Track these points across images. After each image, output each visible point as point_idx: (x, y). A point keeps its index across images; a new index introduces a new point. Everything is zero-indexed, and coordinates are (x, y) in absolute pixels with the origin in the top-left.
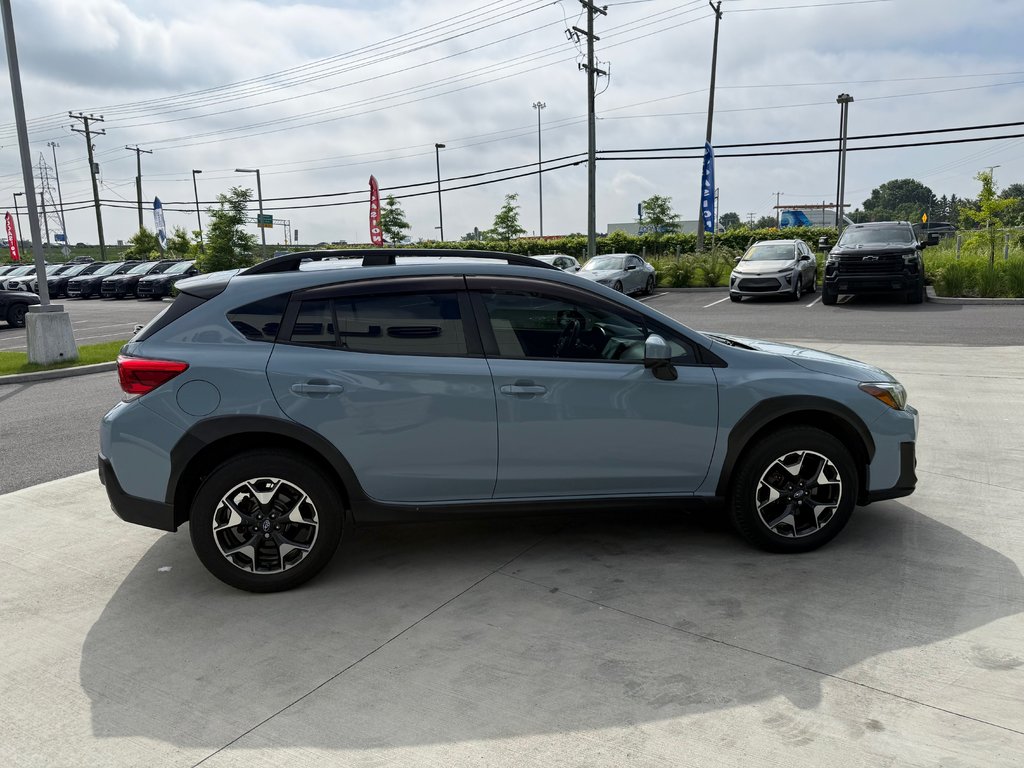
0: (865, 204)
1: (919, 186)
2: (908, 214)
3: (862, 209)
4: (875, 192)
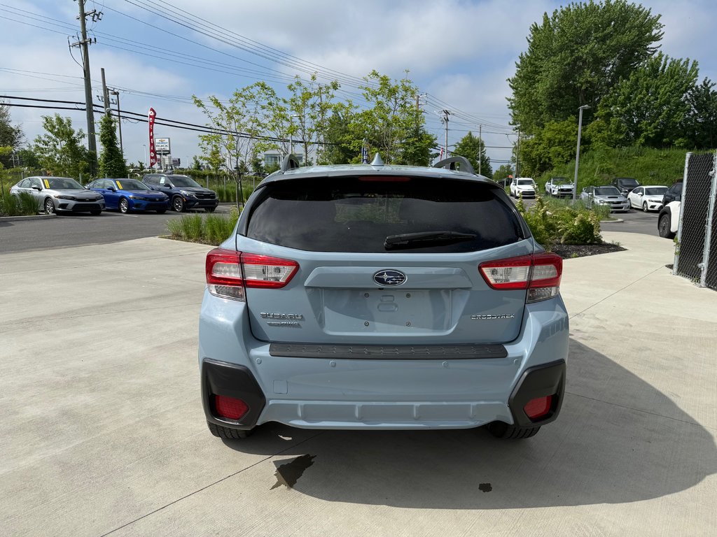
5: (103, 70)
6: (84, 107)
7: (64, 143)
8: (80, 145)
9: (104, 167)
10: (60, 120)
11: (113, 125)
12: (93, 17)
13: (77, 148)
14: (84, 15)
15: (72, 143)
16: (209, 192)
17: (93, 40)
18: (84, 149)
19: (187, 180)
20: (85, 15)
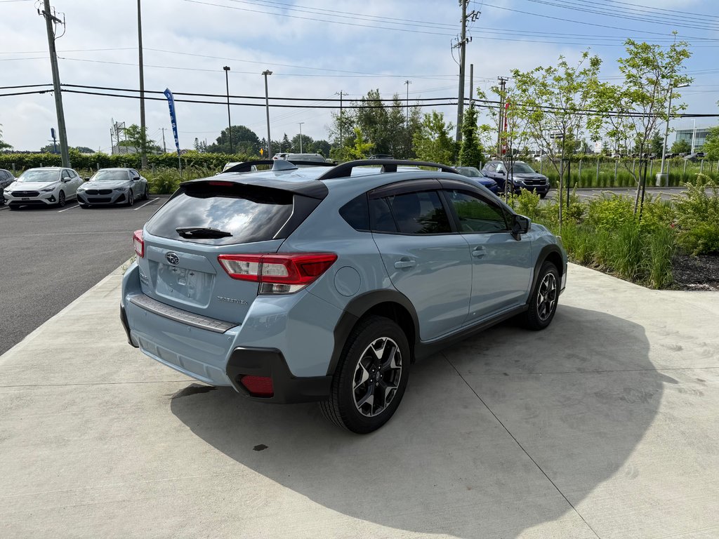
0: (217, 140)
1: (248, 130)
2: (246, 148)
3: (216, 143)
4: (223, 133)
5: (472, 65)
6: (457, 101)
7: (437, 135)
8: (449, 136)
9: (463, 155)
10: (436, 116)
11: (475, 116)
12: (473, 18)
13: (446, 139)
14: (465, 17)
15: (443, 134)
16: (539, 178)
17: (470, 40)
18: (451, 139)
19: (524, 166)
20: (467, 17)
